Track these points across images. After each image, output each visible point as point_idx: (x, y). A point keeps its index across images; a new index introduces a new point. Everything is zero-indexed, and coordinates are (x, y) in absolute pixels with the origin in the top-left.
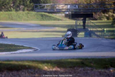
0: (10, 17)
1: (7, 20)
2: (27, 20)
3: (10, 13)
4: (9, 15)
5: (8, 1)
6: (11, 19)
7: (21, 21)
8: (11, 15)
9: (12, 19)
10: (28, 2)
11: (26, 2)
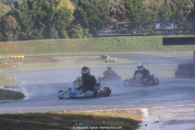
0: (154, 44)
1: (148, 51)
2: (183, 50)
3: (155, 39)
4: (152, 42)
5: (149, 18)
6: (155, 49)
7: (172, 51)
8: (156, 41)
9: (157, 49)
10: (184, 19)
11: (182, 18)
